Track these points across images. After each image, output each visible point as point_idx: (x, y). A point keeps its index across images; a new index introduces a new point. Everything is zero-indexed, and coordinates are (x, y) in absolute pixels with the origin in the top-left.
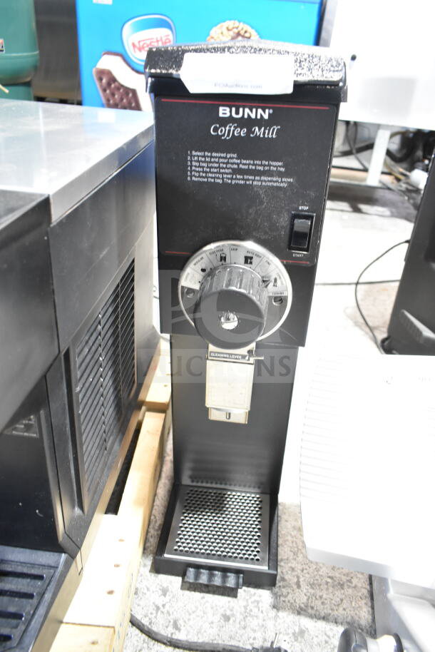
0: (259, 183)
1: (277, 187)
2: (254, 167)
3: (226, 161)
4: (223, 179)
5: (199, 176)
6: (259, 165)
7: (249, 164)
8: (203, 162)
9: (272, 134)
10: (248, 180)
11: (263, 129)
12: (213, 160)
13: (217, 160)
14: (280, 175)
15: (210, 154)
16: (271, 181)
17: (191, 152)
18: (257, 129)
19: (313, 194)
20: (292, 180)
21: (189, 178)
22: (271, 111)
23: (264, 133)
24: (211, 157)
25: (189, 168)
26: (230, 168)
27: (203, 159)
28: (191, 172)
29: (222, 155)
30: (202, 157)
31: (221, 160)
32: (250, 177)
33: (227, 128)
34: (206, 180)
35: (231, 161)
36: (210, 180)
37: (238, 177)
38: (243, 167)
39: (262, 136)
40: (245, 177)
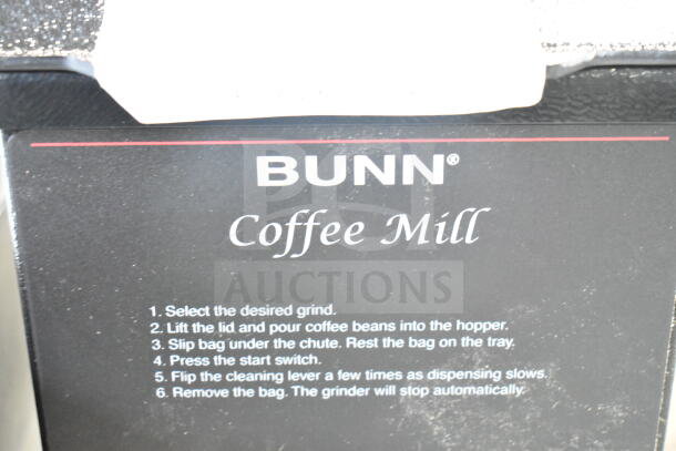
0: (422, 392)
1: (488, 399)
2: (399, 344)
3: (296, 328)
4: (287, 385)
5: (198, 384)
6: (418, 335)
7: (381, 335)
8: (207, 337)
9: (462, 233)
10: (382, 383)
11: (426, 218)
12: (245, 329)
13: (260, 328)
14: (499, 360)
15: (231, 312)
16: (463, 383)
17: (161, 310)
18: (404, 220)
19: (617, 412)
20: (540, 374)
21: (160, 393)
22: (454, 159)
23: (432, 233)
24: (239, 320)
25: (158, 361)
26: (313, 351)
27: (209, 329)
28: (167, 370)
29: (280, 311)
30: (204, 321)
31: (275, 328)
32: (388, 376)
33: (292, 224)
34: (224, 393)
35: (311, 328)
36: (237, 392)
37: (343, 376)
38: (360, 344)
39: (422, 240)
40: (370, 375)
